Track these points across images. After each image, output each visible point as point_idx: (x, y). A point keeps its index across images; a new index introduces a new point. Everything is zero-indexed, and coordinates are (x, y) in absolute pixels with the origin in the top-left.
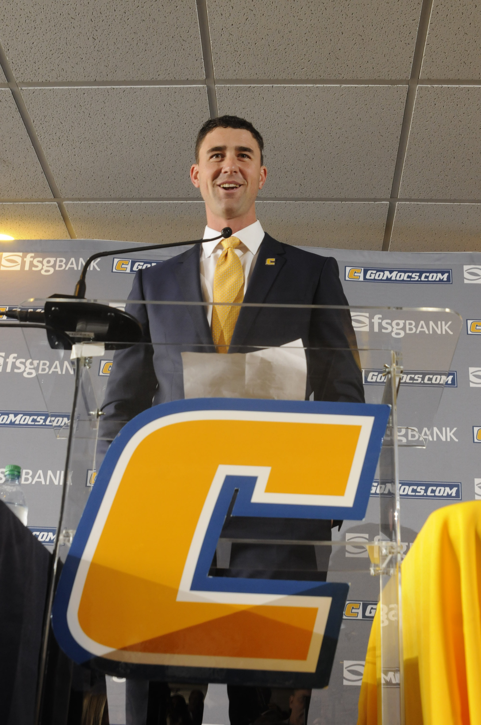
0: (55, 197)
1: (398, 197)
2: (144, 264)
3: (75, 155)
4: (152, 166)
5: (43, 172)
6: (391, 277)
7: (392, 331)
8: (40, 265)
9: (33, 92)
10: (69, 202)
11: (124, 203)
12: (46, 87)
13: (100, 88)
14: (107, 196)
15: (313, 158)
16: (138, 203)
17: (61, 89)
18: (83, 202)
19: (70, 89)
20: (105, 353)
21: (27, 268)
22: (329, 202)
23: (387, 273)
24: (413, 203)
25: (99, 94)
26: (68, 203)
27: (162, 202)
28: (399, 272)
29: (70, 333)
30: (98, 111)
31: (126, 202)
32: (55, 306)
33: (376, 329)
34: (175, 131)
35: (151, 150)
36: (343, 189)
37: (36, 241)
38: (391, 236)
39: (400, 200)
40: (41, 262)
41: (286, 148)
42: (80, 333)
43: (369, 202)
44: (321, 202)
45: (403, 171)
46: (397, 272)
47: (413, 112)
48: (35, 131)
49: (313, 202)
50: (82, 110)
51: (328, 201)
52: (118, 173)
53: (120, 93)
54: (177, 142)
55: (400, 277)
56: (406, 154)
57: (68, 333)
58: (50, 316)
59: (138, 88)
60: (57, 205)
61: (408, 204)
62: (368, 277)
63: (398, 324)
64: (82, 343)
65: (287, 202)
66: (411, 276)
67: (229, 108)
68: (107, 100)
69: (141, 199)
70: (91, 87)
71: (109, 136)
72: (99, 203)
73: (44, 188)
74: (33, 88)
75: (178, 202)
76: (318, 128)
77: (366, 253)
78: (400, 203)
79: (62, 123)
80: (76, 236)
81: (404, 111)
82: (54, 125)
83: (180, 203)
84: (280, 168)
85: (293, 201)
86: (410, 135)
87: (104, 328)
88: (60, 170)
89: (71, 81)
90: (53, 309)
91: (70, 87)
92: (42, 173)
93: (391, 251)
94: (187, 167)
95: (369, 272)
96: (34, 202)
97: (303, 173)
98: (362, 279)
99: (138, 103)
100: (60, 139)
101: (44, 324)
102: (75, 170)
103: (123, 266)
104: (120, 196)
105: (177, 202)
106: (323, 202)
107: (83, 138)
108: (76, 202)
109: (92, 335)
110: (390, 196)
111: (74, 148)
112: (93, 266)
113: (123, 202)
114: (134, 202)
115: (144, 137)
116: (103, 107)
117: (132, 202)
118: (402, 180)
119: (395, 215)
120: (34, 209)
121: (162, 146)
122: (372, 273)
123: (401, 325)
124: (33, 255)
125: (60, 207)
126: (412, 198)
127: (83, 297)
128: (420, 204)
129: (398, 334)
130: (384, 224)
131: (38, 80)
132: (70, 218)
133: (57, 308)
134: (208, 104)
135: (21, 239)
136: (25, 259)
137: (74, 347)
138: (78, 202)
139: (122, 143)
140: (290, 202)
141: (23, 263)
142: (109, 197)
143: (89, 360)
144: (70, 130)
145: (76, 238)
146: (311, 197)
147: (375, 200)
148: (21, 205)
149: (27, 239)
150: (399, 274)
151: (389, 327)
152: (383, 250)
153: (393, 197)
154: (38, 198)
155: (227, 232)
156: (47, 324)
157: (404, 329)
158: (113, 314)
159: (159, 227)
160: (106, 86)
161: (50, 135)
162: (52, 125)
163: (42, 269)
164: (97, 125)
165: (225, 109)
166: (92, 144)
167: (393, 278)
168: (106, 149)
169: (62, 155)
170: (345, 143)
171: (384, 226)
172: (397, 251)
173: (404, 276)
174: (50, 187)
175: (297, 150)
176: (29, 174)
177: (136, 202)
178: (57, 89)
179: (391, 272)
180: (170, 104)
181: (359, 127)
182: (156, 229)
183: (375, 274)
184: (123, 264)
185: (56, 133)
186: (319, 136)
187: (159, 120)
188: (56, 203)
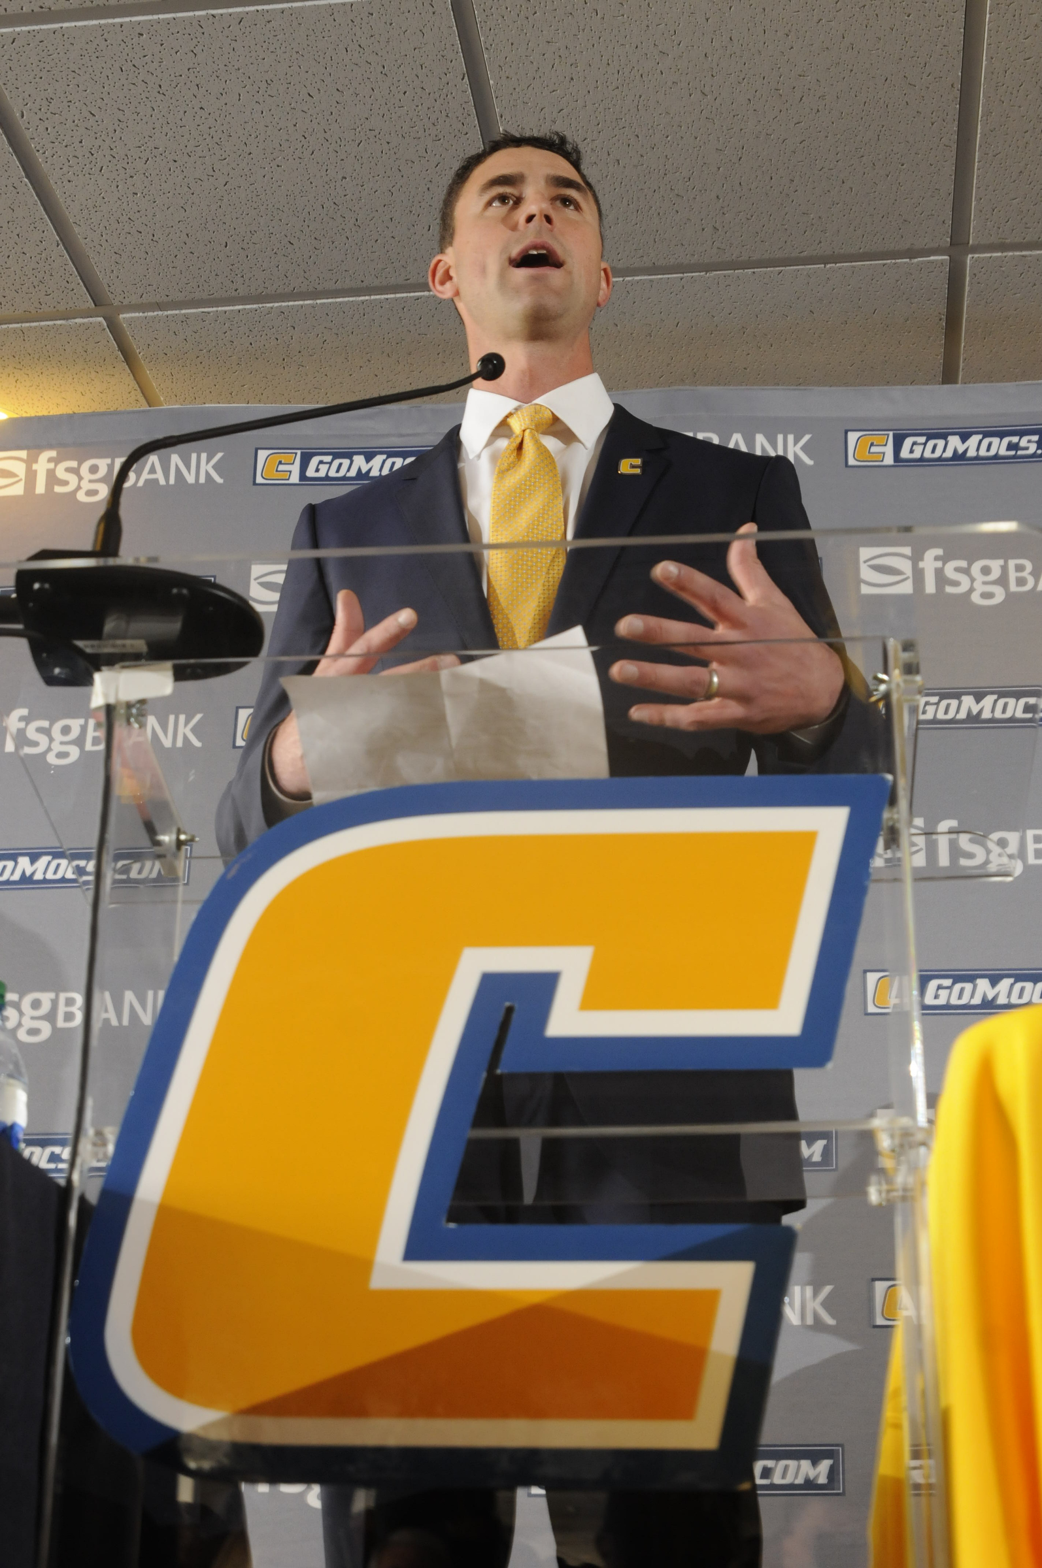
0: (97, 304)
1: (971, 242)
2: (332, 460)
3: (137, 194)
4: (332, 208)
5: (60, 242)
6: (966, 451)
7: (972, 590)
8: (73, 479)
9: (11, 41)
10: (133, 315)
11: (272, 308)
12: (43, 24)
13: (179, 17)
14: (229, 293)
15: (741, 158)
16: (307, 305)
17: (82, 26)
18: (169, 312)
19: (105, 25)
20: (175, 690)
21: (40, 488)
22: (792, 268)
23: (954, 442)
24: (1011, 254)
25: (178, 32)
26: (132, 318)
27: (367, 298)
28: (986, 435)
29: (86, 645)
30: (181, 76)
31: (276, 305)
32: (42, 581)
33: (930, 587)
34: (381, 115)
35: (325, 167)
36: (824, 231)
37: (60, 417)
38: (963, 344)
39: (976, 249)
40: (76, 471)
41: (667, 137)
42: (111, 642)
43: (897, 261)
44: (772, 269)
45: (976, 174)
46: (980, 437)
47: (988, 16)
48: (28, 138)
49: (752, 270)
50: (141, 77)
51: (790, 266)
52: (248, 232)
53: (229, 27)
54: (388, 143)
55: (988, 450)
56: (979, 127)
57: (80, 644)
58: (31, 605)
59: (275, 10)
60: (105, 324)
61: (997, 257)
62: (905, 453)
63: (986, 571)
64: (117, 666)
65: (685, 275)
66: (1018, 443)
67: (512, 44)
68: (200, 47)
69: (315, 295)
70: (156, 17)
71: (216, 139)
72: (209, 313)
73: (68, 282)
74: (10, 30)
75: (409, 295)
76: (744, 79)
77: (897, 392)
78: (976, 256)
79: (94, 115)
80: (162, 399)
81: (964, 16)
82: (74, 122)
83: (413, 297)
84: (656, 188)
85: (700, 272)
86: (985, 78)
87: (170, 627)
88: (102, 236)
89: (104, 5)
90: (37, 586)
91: (102, 22)
92: (58, 246)
93: (965, 383)
94: (420, 204)
95: (908, 442)
96: (47, 320)
97: (717, 197)
98: (889, 460)
99: (278, 49)
100: (92, 155)
101: (20, 627)
102: (140, 232)
103: (281, 468)
104: (259, 291)
105: (405, 295)
106: (777, 269)
107: (150, 148)
108: (150, 314)
109: (140, 645)
110: (949, 240)
111: (131, 177)
112: (207, 472)
113: (269, 305)
114: (296, 303)
115: (304, 136)
116: (191, 66)
117: (291, 303)
118: (976, 197)
119: (967, 289)
120: (49, 337)
121: (353, 155)
122: (914, 444)
123: (996, 573)
124: (53, 453)
125: (114, 328)
126: (1007, 241)
127: (115, 554)
128: (1031, 256)
129: (987, 595)
130: (940, 313)
131: (22, 9)
132: (140, 353)
133: (47, 586)
134: (457, 38)
135: (25, 415)
136: (35, 467)
137: (97, 677)
138: (156, 313)
139: (250, 153)
140: (693, 274)
141: (31, 476)
142: (234, 294)
143: (138, 709)
144: (115, 131)
145: (164, 406)
146: (744, 257)
147: (911, 253)
148: (15, 330)
149: (40, 414)
150: (986, 442)
151: (964, 580)
152: (944, 382)
153: (958, 243)
154: (55, 310)
155: (490, 366)
156: (26, 626)
157: (1003, 581)
158: (185, 591)
159: (367, 363)
160: (193, 11)
161: (66, 146)
162: (69, 122)
163: (79, 488)
164: (182, 112)
165: (502, 48)
166: (175, 161)
167: (972, 453)
168: (211, 173)
169: (102, 195)
170: (818, 111)
171: (940, 320)
172: (981, 382)
173: (999, 446)
174: (81, 279)
175: (696, 138)
176: (24, 250)
177: (301, 303)
178: (71, 27)
179: (964, 437)
180: (360, 46)
181: (850, 67)
182: (359, 367)
183: (922, 446)
184: (280, 463)
185: (81, 142)
186: (749, 100)
187: (338, 90)
188: (101, 319)
